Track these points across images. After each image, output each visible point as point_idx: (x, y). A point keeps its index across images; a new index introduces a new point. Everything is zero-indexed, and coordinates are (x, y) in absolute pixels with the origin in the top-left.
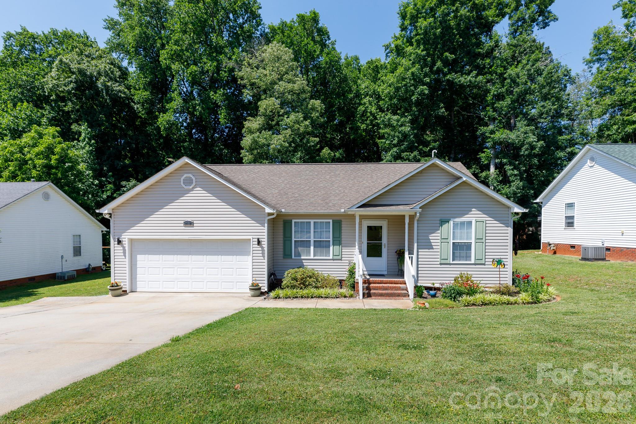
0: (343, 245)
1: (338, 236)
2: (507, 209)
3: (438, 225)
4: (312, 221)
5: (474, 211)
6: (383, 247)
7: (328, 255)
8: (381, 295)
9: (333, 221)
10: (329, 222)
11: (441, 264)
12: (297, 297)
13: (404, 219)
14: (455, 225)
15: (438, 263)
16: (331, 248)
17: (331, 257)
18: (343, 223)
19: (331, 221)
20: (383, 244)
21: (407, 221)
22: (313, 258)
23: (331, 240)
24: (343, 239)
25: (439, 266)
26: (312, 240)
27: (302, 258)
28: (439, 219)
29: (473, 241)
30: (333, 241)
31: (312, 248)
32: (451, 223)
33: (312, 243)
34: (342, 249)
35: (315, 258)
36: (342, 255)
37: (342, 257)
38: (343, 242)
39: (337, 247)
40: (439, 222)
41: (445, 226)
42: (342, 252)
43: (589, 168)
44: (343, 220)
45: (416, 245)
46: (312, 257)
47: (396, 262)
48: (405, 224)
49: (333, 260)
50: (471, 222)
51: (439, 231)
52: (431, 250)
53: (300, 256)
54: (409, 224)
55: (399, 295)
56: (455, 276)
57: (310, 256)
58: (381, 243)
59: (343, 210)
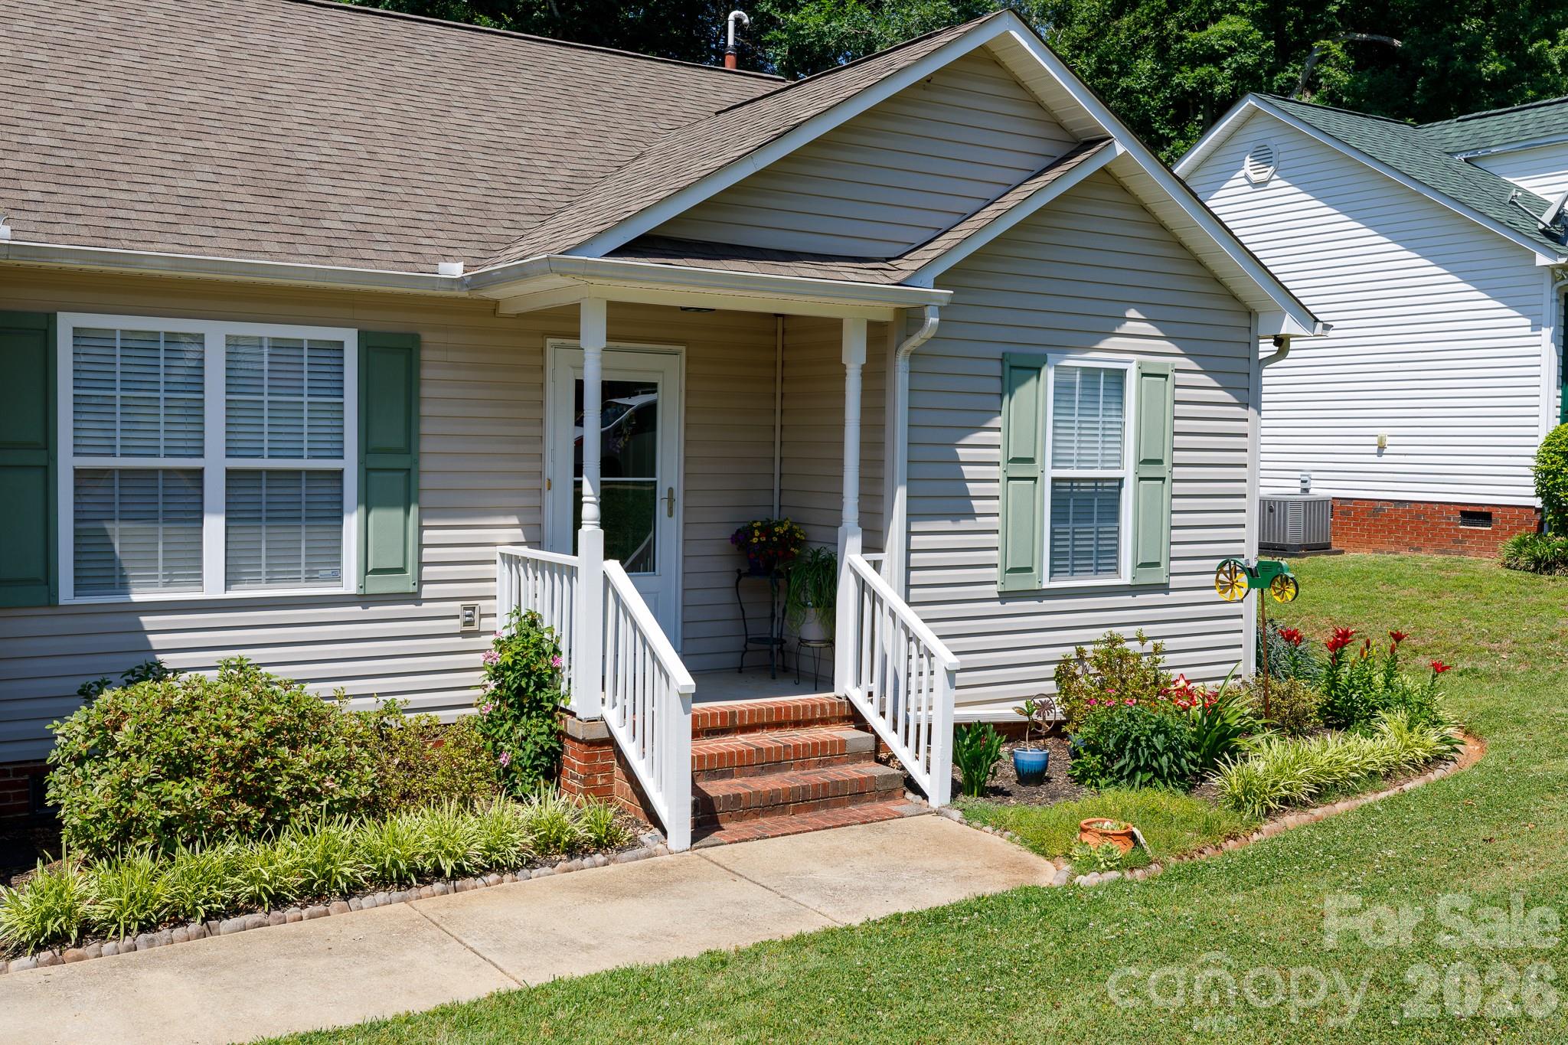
0: (427, 499)
1: (399, 442)
2: (1245, 322)
3: (995, 385)
4: (216, 335)
5: (1135, 323)
6: (661, 508)
7: (326, 571)
8: (772, 805)
9: (362, 336)
10: (339, 346)
11: (1005, 597)
12: (234, 909)
13: (838, 344)
14: (1063, 389)
15: (992, 590)
16: (351, 523)
17: (350, 584)
18: (426, 355)
19: (349, 338)
20: (661, 493)
21: (854, 354)
22: (221, 595)
23: (350, 464)
24: (426, 464)
25: (996, 607)
26: (215, 464)
27: (136, 598)
28: (997, 351)
29: (1128, 472)
30: (366, 472)
31: (214, 527)
32: (1049, 374)
33: (215, 489)
34: (421, 528)
35: (236, 593)
36: (421, 564)
37: (421, 583)
38: (425, 482)
39: (387, 519)
40: (996, 368)
41: (1025, 392)
42: (421, 546)
43: (1249, 188)
44: (427, 337)
45: (901, 495)
46: (213, 586)
47: (727, 596)
48: (842, 376)
49: (364, 599)
50: (1121, 374)
51: (998, 421)
52: (965, 524)
53: (124, 587)
54: (866, 374)
55: (860, 792)
56: (1058, 653)
57: (197, 578)
58: (655, 483)
59: (455, 269)
